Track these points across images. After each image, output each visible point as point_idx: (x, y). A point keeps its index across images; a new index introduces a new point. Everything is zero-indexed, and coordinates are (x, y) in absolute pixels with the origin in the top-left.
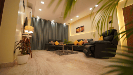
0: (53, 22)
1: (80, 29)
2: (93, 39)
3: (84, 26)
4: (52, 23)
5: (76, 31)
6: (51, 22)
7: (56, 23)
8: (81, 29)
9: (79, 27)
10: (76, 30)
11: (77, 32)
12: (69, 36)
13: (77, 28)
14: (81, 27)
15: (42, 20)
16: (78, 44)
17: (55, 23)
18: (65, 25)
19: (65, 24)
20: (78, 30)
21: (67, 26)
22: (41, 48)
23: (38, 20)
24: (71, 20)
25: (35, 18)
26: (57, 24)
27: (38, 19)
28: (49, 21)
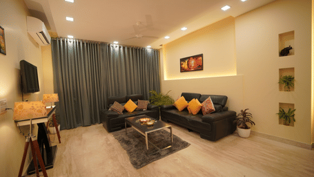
0: (115, 46)
1: (192, 62)
2: (227, 98)
3: (201, 55)
4: (114, 50)
5: (181, 68)
6: (109, 46)
7: (124, 48)
8: (194, 63)
9: (189, 58)
10: (181, 64)
11: (183, 70)
12: (162, 80)
13: (183, 60)
14: (194, 57)
15: (83, 44)
16: (186, 110)
17: (122, 49)
18: (149, 49)
19: (149, 47)
20: (185, 65)
21: (156, 52)
22: (91, 118)
23: (70, 44)
24: (167, 37)
25: (63, 41)
26: (128, 49)
27: (71, 41)
28: (103, 44)
